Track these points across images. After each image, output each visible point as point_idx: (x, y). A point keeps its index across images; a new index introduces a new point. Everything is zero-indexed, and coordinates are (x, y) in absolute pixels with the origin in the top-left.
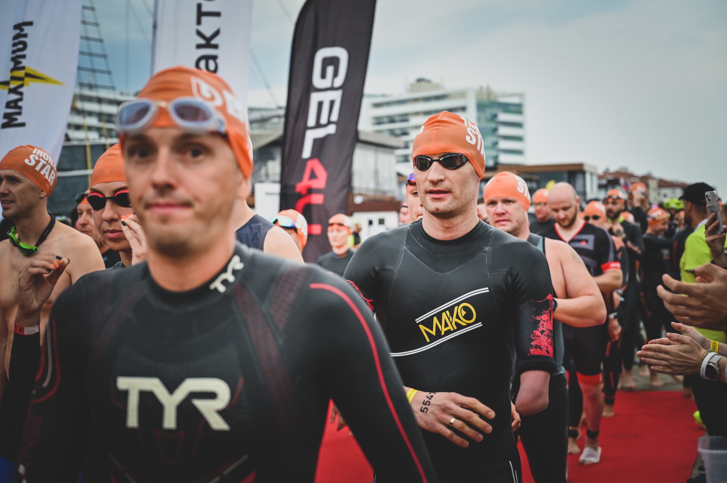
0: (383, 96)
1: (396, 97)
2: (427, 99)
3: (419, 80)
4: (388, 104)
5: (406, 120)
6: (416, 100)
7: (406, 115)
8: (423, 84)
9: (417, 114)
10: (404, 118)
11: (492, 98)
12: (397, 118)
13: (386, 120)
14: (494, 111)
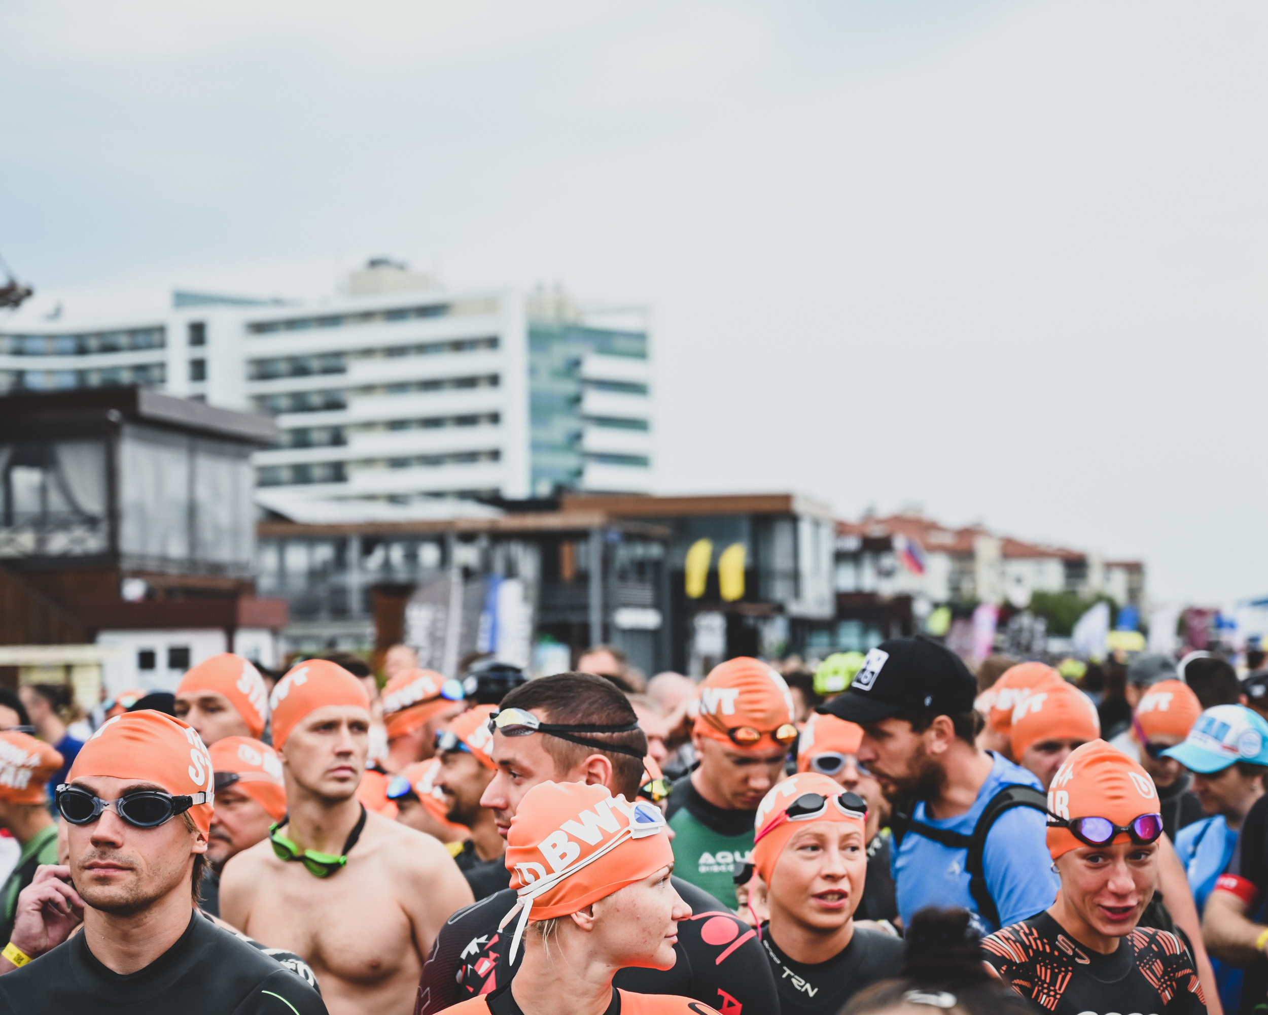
0: (277, 302)
1: (313, 307)
2: (396, 314)
3: (374, 263)
4: (293, 324)
5: (339, 370)
6: (367, 316)
7: (339, 355)
8: (384, 273)
9: (367, 353)
10: (333, 362)
11: (570, 316)
12: (315, 364)
13: (283, 367)
14: (573, 350)
